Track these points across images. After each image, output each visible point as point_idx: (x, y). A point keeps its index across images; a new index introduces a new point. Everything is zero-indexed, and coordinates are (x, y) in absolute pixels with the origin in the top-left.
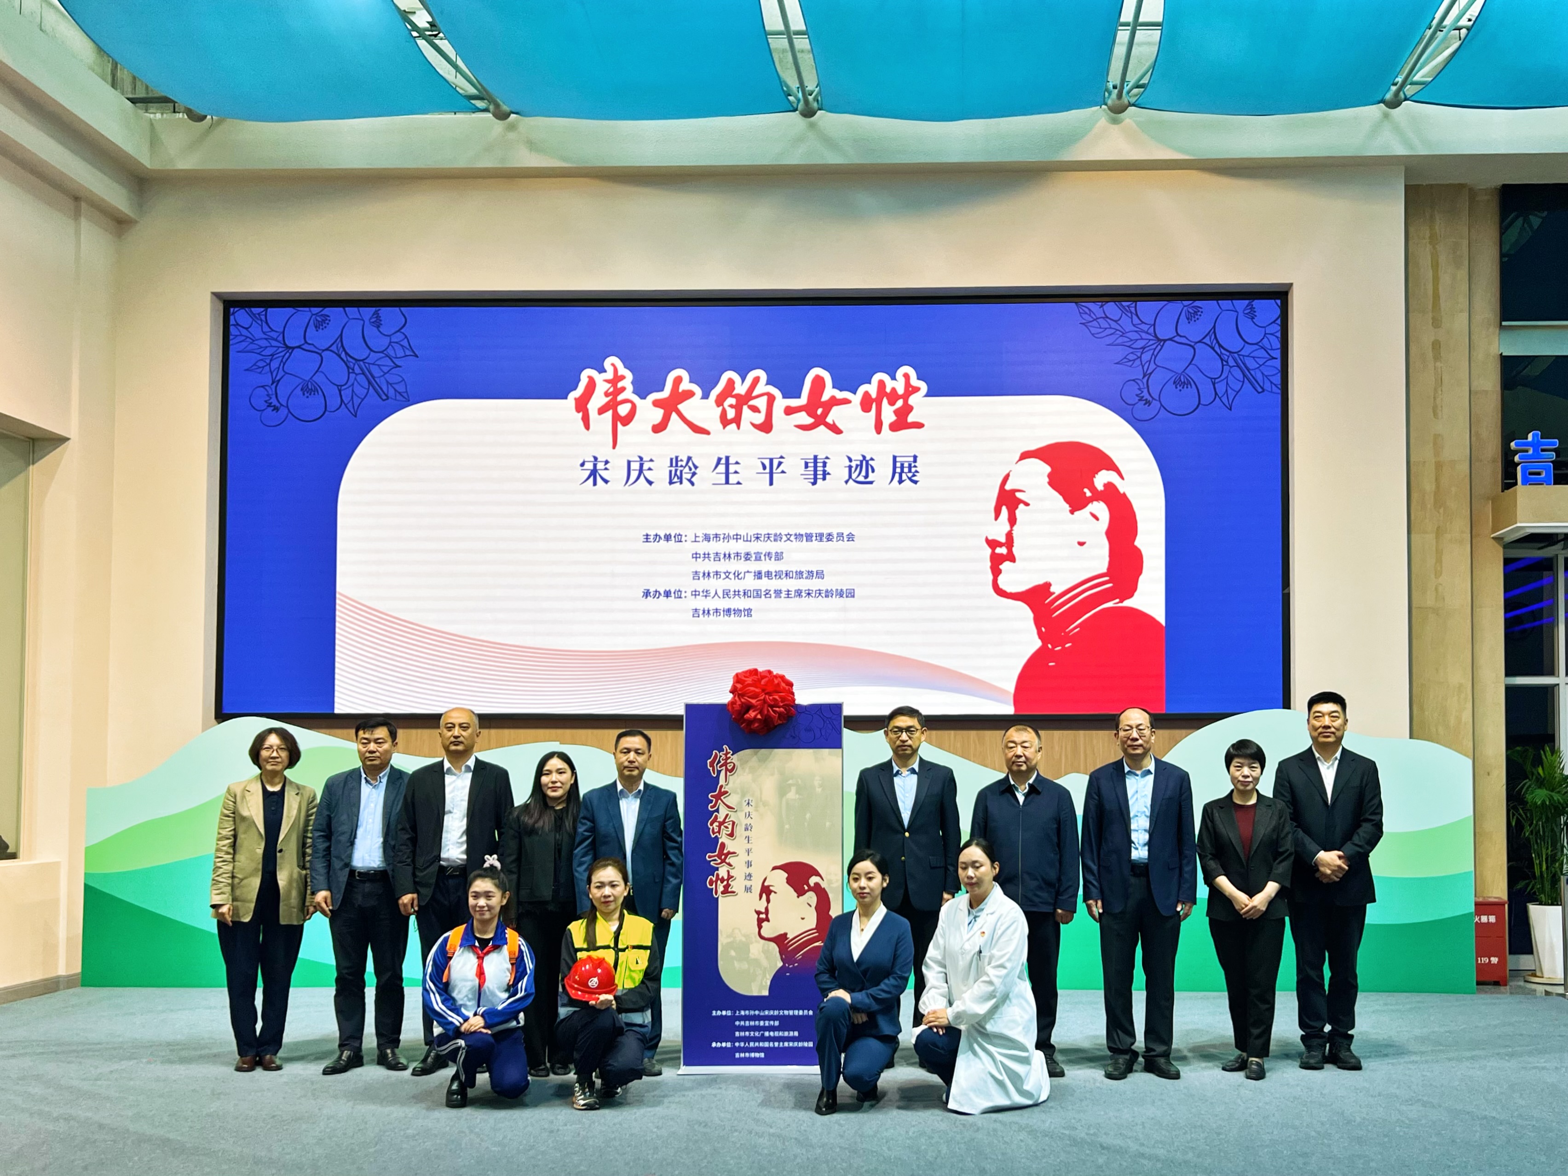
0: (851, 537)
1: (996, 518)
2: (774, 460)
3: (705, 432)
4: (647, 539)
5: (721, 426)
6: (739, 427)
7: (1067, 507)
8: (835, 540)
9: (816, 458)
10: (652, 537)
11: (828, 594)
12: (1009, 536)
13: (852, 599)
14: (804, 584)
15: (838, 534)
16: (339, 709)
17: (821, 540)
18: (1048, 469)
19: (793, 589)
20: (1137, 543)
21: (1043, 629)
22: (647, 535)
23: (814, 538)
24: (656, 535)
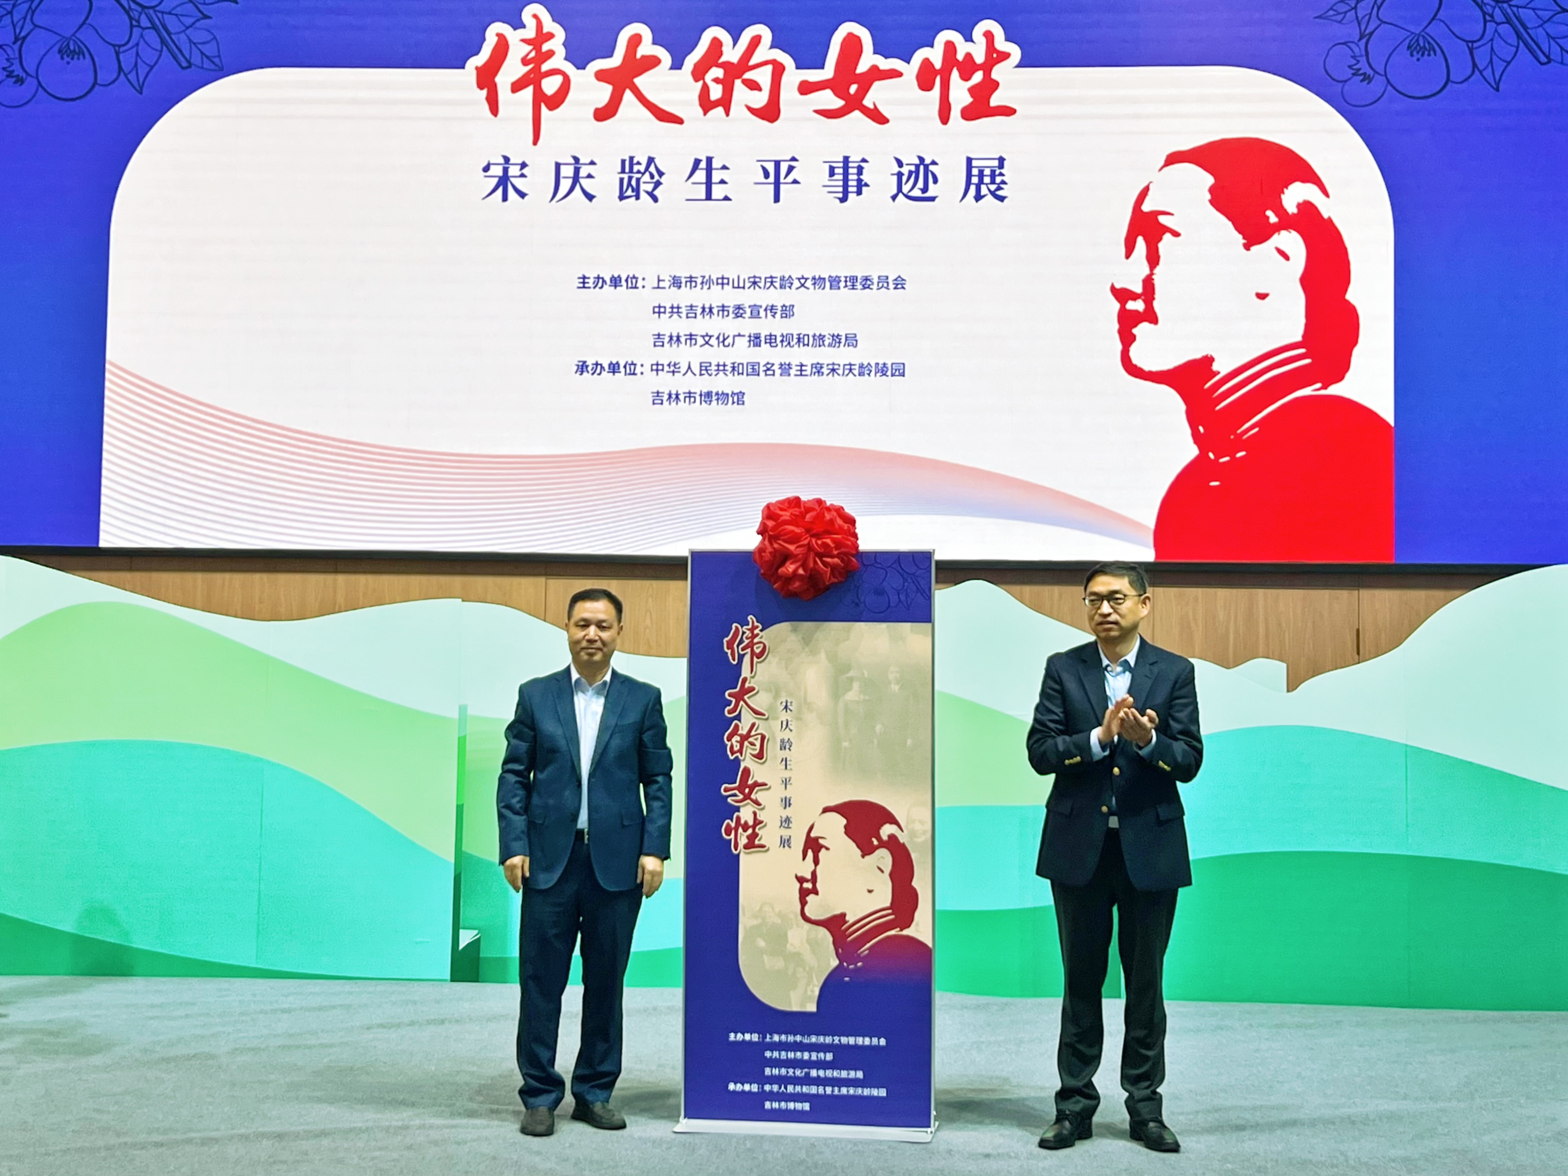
0: (900, 283)
1: (1128, 255)
2: (782, 163)
3: (678, 121)
4: (584, 283)
5: (701, 111)
6: (727, 114)
7: (1240, 239)
8: (875, 287)
9: (846, 159)
10: (591, 281)
11: (864, 369)
12: (1148, 283)
13: (901, 378)
14: (826, 355)
15: (879, 277)
16: (106, 541)
17: (853, 287)
18: (1210, 180)
19: (808, 362)
20: (1351, 296)
21: (1201, 429)
22: (584, 278)
23: (842, 284)
24: (598, 278)
